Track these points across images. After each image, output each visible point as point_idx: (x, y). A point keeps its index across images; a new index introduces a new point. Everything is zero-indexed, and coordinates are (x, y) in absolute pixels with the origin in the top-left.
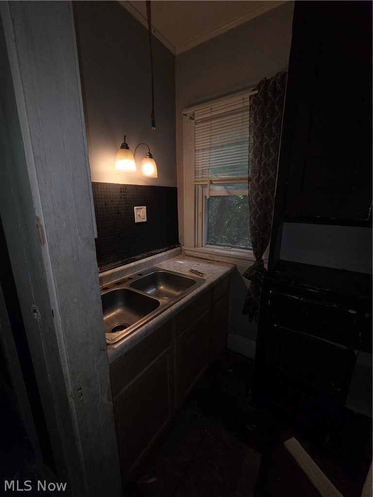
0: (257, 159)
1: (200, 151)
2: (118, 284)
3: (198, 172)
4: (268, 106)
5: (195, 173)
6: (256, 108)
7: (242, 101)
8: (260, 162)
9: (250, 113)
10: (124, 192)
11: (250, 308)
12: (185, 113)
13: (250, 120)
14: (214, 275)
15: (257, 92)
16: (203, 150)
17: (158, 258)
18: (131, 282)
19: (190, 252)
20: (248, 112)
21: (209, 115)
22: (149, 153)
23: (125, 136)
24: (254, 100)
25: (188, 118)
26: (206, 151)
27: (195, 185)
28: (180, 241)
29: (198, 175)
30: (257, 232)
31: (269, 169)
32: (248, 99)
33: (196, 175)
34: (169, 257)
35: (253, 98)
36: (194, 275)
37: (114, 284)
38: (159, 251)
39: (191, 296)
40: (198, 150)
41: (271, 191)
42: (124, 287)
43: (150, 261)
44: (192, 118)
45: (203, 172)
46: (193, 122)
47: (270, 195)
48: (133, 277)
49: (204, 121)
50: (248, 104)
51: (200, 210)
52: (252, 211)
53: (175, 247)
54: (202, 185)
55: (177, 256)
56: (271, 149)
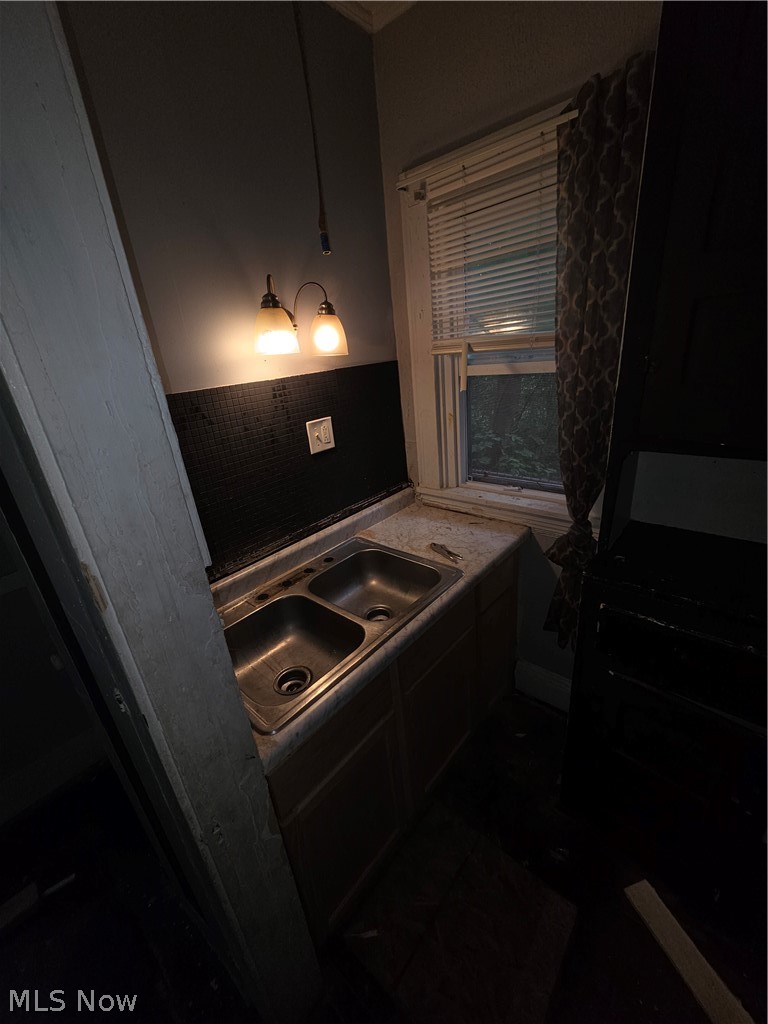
0: (575, 296)
1: (443, 275)
2: (286, 584)
3: (441, 326)
4: (605, 153)
5: (435, 327)
6: (574, 158)
7: (539, 141)
8: (581, 302)
9: (559, 173)
10: (280, 396)
11: (561, 621)
12: (404, 186)
13: (558, 191)
14: (481, 558)
15: (574, 114)
16: (450, 272)
17: (365, 517)
18: (310, 578)
19: (432, 499)
20: (555, 171)
21: (460, 184)
22: (326, 303)
23: (269, 277)
24: (570, 136)
25: (409, 196)
26: (456, 274)
27: (436, 356)
28: (411, 475)
29: (442, 332)
30: (575, 464)
31: (605, 316)
32: (555, 134)
33: (436, 333)
34: (389, 511)
35: (567, 131)
36: (439, 558)
37: (279, 584)
38: (366, 503)
39: (429, 615)
40: (440, 272)
41: (609, 369)
42: (298, 591)
43: (348, 527)
44: (420, 196)
45: (452, 324)
46: (423, 203)
47: (608, 381)
48: (314, 567)
49: (449, 200)
50: (554, 146)
51: (449, 409)
52: (564, 418)
53: (401, 489)
54: (453, 356)
55: (405, 507)
56: (610, 267)
